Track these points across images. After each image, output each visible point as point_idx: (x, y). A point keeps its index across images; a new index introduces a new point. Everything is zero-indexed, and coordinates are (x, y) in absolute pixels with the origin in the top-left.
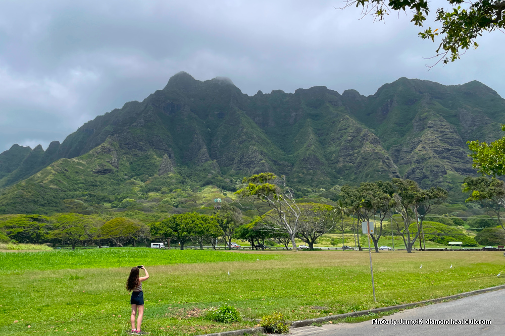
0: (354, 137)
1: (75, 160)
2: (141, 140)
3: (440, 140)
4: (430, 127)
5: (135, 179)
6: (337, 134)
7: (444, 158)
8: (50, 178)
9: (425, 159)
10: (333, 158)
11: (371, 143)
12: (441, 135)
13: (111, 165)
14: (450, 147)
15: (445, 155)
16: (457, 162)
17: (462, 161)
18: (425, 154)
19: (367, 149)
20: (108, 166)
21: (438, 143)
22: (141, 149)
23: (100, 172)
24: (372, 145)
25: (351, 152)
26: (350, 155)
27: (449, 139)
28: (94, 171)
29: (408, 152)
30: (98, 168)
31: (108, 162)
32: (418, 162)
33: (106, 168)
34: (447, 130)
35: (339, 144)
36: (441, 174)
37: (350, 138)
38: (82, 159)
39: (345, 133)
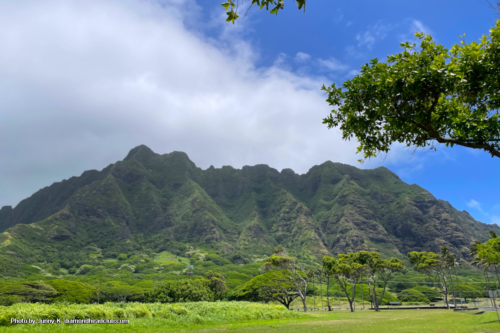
0: (291, 209)
1: (33, 225)
2: (100, 208)
3: (359, 214)
4: (351, 203)
5: (92, 245)
6: (277, 206)
7: (362, 229)
8: (7, 243)
9: (348, 230)
10: (273, 228)
11: (305, 215)
12: (358, 210)
13: (69, 232)
14: (366, 221)
15: (362, 227)
16: (371, 233)
17: (375, 232)
18: (348, 225)
19: (301, 220)
20: (67, 233)
21: (357, 216)
22: (99, 216)
23: (58, 238)
24: (305, 217)
25: (288, 223)
26: (287, 225)
27: (365, 213)
28: (52, 236)
29: (333, 223)
30: (56, 233)
31: (66, 228)
32: (342, 232)
33: (63, 234)
34: (364, 206)
35: (279, 215)
36: (360, 242)
37: (287, 210)
38: (40, 224)
39: (284, 206)
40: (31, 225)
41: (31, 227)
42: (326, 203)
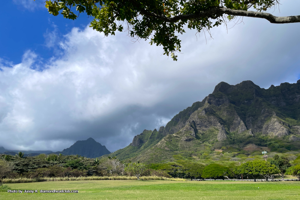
2: (205, 122)
5: (206, 143)
13: (192, 137)
22: (206, 127)
23: (187, 140)
28: (184, 140)
30: (186, 138)
31: (191, 135)
33: (189, 138)
38: (177, 134)
40: (174, 135)
41: (174, 136)
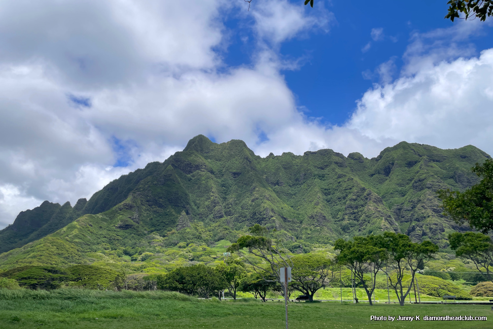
0: (358, 196)
2: (161, 198)
3: (438, 199)
4: (429, 188)
5: (154, 234)
6: (343, 193)
7: (442, 217)
8: (75, 232)
9: (425, 217)
10: (339, 216)
11: (374, 202)
12: (438, 195)
13: (132, 221)
15: (443, 213)
18: (425, 213)
19: (370, 207)
20: (131, 222)
21: (436, 202)
22: (161, 206)
24: (375, 204)
25: (356, 211)
26: (355, 213)
28: (116, 226)
29: (408, 210)
30: (120, 223)
31: (130, 218)
32: (418, 220)
33: (127, 223)
35: (345, 203)
36: (439, 231)
37: (354, 197)
38: (106, 215)
39: (350, 193)
40: (98, 215)
41: (98, 217)
42: (400, 188)
